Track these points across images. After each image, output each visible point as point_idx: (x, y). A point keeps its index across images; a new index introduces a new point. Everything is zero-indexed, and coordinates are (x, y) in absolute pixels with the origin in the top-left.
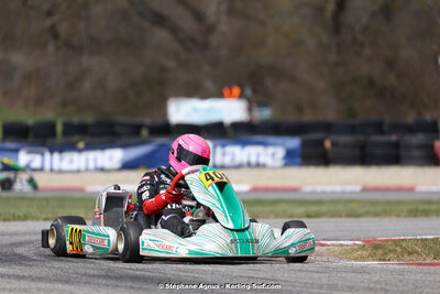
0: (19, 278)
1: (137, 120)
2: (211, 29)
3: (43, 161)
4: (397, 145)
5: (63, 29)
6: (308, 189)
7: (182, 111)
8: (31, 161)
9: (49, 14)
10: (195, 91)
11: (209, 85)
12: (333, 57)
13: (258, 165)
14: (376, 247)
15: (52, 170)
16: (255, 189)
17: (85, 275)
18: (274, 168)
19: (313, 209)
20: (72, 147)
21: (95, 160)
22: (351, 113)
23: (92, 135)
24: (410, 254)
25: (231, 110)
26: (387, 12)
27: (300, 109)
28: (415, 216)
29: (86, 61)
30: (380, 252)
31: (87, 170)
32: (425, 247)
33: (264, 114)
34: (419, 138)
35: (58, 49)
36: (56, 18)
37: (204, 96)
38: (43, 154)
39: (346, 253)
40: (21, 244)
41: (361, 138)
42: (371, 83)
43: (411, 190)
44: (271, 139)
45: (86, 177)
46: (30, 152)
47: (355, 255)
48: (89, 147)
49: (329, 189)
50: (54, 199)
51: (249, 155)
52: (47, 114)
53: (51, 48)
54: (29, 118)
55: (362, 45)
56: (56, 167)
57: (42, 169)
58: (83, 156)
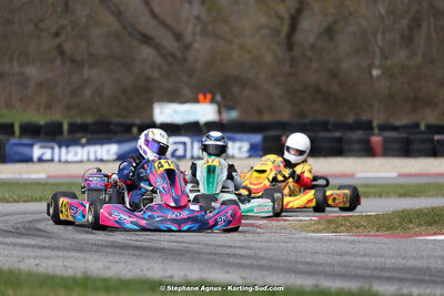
1: (129, 120)
2: (187, 47)
3: (53, 153)
4: (340, 140)
5: (68, 47)
7: (166, 112)
8: (43, 154)
9: (57, 35)
10: (175, 97)
11: (187, 92)
12: (287, 68)
13: (228, 157)
14: (329, 222)
15: (60, 161)
17: (95, 245)
18: (240, 159)
20: (76, 142)
21: (96, 152)
22: (302, 114)
23: (92, 132)
24: (357, 227)
25: (205, 112)
26: (330, 32)
27: (260, 111)
29: (86, 72)
30: (333, 225)
31: (89, 160)
32: (369, 221)
33: (233, 115)
34: (359, 134)
35: (64, 63)
36: (62, 38)
37: (183, 101)
38: (53, 148)
39: (306, 227)
42: (318, 90)
43: (352, 176)
44: (238, 136)
46: (42, 147)
47: (312, 228)
48: (91, 142)
52: (55, 116)
53: (58, 63)
54: (41, 120)
55: (310, 59)
56: (63, 158)
57: (52, 160)
58: (86, 149)
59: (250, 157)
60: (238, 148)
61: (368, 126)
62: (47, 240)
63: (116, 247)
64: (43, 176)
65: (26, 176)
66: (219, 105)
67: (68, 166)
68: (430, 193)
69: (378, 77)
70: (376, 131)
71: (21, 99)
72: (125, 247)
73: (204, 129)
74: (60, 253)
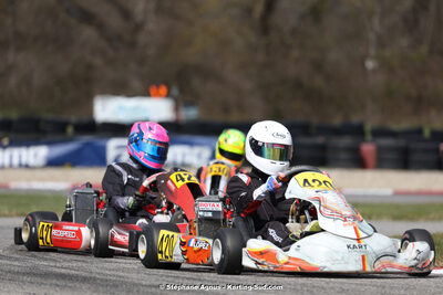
1: (63, 117)
2: (139, 27)
4: (323, 148)
7: (108, 109)
10: (121, 89)
11: (136, 84)
12: (261, 57)
13: (184, 165)
21: (20, 157)
23: (16, 131)
25: (155, 109)
26: (315, 14)
27: (226, 110)
29: (11, 56)
31: (11, 166)
33: (190, 114)
34: (346, 141)
37: (131, 94)
42: (298, 85)
44: (198, 139)
48: (14, 143)
51: (175, 155)
55: (289, 47)
58: (8, 152)
60: (196, 154)
61: (358, 132)
66: (176, 101)
68: (432, 216)
69: (374, 71)
70: (369, 137)
72: (47, 275)
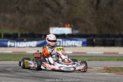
0: (8, 77)
1: (41, 33)
2: (62, 8)
3: (14, 44)
4: (114, 41)
5: (20, 7)
6: (89, 53)
7: (54, 31)
8: (11, 44)
9: (17, 3)
10: (57, 25)
11: (61, 23)
12: (96, 16)
13: (75, 46)
14: (108, 69)
15: (17, 47)
16: (74, 53)
17: (26, 76)
18: (79, 47)
19: (90, 58)
20: (22, 41)
22: (101, 32)
23: (28, 37)
24: (117, 71)
25: (67, 31)
26: (111, 4)
27: (86, 31)
28: (118, 61)
29: (27, 16)
30: (109, 71)
31: (27, 47)
32: (121, 69)
33: (76, 32)
34: (120, 39)
35: (19, 13)
36: (19, 4)
37: (60, 27)
38: (14, 42)
39: (100, 71)
40: (8, 67)
41: (103, 39)
42: (107, 23)
43: (118, 53)
44: (78, 39)
45: (26, 49)
46: (11, 42)
47: (102, 71)
48: (28, 41)
49: (94, 53)
50: (17, 55)
51: (72, 43)
52: (16, 31)
53: (17, 13)
54: (11, 32)
55: (104, 13)
56: (18, 46)
57: (14, 46)
58: (26, 43)
59: (82, 46)
60: (78, 43)
62: (10, 74)
63: (33, 77)
64: (11, 52)
65: (5, 52)
66: (72, 28)
67: (20, 48)
71: (4, 25)
73: (67, 37)
74: (14, 79)
